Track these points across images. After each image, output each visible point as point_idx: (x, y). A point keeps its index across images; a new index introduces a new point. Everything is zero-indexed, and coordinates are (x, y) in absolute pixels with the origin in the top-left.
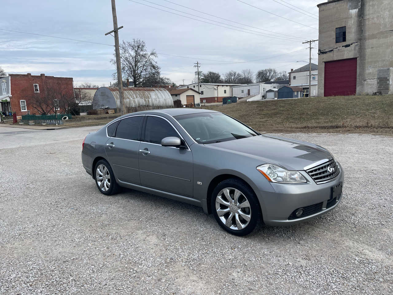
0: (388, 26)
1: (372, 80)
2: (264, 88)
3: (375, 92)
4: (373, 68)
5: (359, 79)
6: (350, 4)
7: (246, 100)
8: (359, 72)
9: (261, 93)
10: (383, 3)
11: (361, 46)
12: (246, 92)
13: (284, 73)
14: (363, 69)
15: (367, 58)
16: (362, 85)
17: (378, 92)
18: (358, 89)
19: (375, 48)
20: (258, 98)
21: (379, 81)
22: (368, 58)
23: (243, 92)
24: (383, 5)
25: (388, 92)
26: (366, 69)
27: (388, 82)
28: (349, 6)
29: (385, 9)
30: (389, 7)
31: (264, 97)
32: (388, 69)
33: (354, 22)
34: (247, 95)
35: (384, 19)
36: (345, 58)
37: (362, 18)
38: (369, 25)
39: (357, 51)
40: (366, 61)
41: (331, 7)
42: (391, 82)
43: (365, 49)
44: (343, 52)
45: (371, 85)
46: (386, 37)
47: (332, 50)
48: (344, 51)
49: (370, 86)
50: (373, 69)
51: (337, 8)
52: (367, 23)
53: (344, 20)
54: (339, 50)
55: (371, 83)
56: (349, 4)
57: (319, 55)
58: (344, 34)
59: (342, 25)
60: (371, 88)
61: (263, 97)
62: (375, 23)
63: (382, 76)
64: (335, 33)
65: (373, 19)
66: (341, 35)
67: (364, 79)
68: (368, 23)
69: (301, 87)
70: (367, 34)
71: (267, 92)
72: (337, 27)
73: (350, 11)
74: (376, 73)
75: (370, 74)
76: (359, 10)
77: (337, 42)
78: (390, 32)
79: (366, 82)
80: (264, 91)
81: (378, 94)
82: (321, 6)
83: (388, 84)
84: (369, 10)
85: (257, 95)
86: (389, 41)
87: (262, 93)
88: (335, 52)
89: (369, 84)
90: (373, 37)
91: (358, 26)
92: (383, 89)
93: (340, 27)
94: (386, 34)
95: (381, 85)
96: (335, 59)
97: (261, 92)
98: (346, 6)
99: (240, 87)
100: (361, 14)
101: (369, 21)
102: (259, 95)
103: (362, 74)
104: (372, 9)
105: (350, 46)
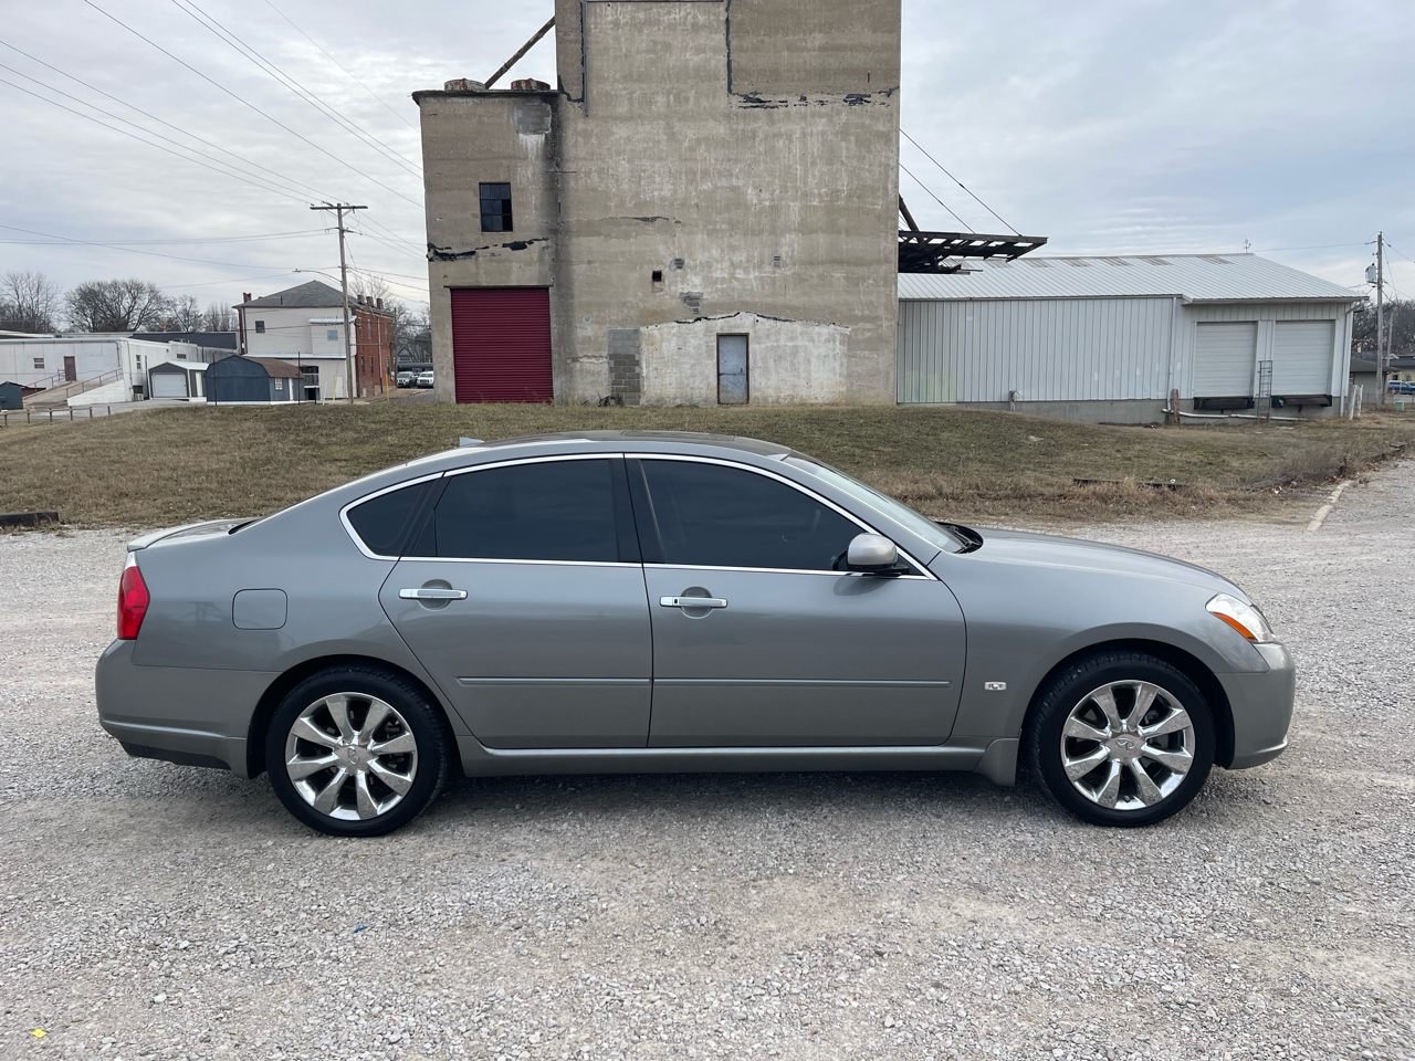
0: (628, 205)
1: (594, 360)
2: (138, 357)
3: (604, 396)
4: (596, 323)
5: (560, 354)
6: (521, 115)
7: (62, 398)
8: (558, 333)
9: (126, 376)
10: (613, 134)
11: (557, 253)
12: (55, 365)
13: (189, 304)
14: (568, 324)
15: (576, 292)
16: (569, 372)
17: (612, 398)
18: (558, 384)
19: (597, 264)
20: (115, 394)
21: (613, 365)
22: (581, 295)
23: (42, 366)
24: (612, 138)
25: (639, 397)
26: (578, 325)
27: (637, 370)
28: (516, 118)
29: (618, 153)
30: (628, 148)
31: (141, 390)
32: (636, 331)
33: (533, 175)
34: (64, 381)
35: (617, 181)
36: (514, 283)
37: (558, 165)
38: (577, 190)
39: (547, 268)
40: (576, 300)
41: (461, 112)
42: (645, 371)
43: (570, 262)
44: (507, 264)
45: (593, 375)
46: (627, 236)
47: (473, 253)
48: (511, 261)
49: (589, 379)
50: (596, 326)
51: (480, 116)
52: (572, 183)
53: (505, 162)
54: (493, 254)
55: (592, 367)
56: (515, 113)
57: (430, 260)
58: (507, 205)
59: (498, 175)
60: (593, 383)
61: (135, 392)
62: (594, 190)
63: (622, 351)
64: (478, 198)
65: (588, 174)
66: (497, 209)
67: (574, 356)
68: (575, 186)
69: (296, 364)
70: (574, 217)
71: (153, 371)
72: (482, 181)
73: (521, 135)
74: (605, 339)
75: (587, 340)
76: (546, 137)
77: (485, 228)
78: (635, 221)
79: (578, 365)
80: (139, 366)
81: (612, 402)
82: (428, 99)
83: (638, 375)
84: (575, 146)
85: (113, 382)
86: (633, 248)
87: (131, 375)
88: (481, 259)
89: (588, 372)
90: (591, 229)
91: (546, 189)
92: (625, 390)
93: (493, 181)
94: (624, 227)
95: (619, 376)
96: (484, 282)
97: (126, 369)
98: (508, 117)
99: (26, 345)
100: (553, 153)
101: (577, 180)
102: (121, 382)
103: (567, 339)
104: (585, 143)
105: (526, 247)
